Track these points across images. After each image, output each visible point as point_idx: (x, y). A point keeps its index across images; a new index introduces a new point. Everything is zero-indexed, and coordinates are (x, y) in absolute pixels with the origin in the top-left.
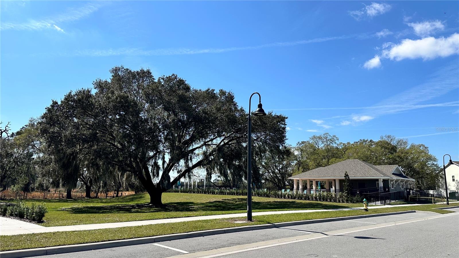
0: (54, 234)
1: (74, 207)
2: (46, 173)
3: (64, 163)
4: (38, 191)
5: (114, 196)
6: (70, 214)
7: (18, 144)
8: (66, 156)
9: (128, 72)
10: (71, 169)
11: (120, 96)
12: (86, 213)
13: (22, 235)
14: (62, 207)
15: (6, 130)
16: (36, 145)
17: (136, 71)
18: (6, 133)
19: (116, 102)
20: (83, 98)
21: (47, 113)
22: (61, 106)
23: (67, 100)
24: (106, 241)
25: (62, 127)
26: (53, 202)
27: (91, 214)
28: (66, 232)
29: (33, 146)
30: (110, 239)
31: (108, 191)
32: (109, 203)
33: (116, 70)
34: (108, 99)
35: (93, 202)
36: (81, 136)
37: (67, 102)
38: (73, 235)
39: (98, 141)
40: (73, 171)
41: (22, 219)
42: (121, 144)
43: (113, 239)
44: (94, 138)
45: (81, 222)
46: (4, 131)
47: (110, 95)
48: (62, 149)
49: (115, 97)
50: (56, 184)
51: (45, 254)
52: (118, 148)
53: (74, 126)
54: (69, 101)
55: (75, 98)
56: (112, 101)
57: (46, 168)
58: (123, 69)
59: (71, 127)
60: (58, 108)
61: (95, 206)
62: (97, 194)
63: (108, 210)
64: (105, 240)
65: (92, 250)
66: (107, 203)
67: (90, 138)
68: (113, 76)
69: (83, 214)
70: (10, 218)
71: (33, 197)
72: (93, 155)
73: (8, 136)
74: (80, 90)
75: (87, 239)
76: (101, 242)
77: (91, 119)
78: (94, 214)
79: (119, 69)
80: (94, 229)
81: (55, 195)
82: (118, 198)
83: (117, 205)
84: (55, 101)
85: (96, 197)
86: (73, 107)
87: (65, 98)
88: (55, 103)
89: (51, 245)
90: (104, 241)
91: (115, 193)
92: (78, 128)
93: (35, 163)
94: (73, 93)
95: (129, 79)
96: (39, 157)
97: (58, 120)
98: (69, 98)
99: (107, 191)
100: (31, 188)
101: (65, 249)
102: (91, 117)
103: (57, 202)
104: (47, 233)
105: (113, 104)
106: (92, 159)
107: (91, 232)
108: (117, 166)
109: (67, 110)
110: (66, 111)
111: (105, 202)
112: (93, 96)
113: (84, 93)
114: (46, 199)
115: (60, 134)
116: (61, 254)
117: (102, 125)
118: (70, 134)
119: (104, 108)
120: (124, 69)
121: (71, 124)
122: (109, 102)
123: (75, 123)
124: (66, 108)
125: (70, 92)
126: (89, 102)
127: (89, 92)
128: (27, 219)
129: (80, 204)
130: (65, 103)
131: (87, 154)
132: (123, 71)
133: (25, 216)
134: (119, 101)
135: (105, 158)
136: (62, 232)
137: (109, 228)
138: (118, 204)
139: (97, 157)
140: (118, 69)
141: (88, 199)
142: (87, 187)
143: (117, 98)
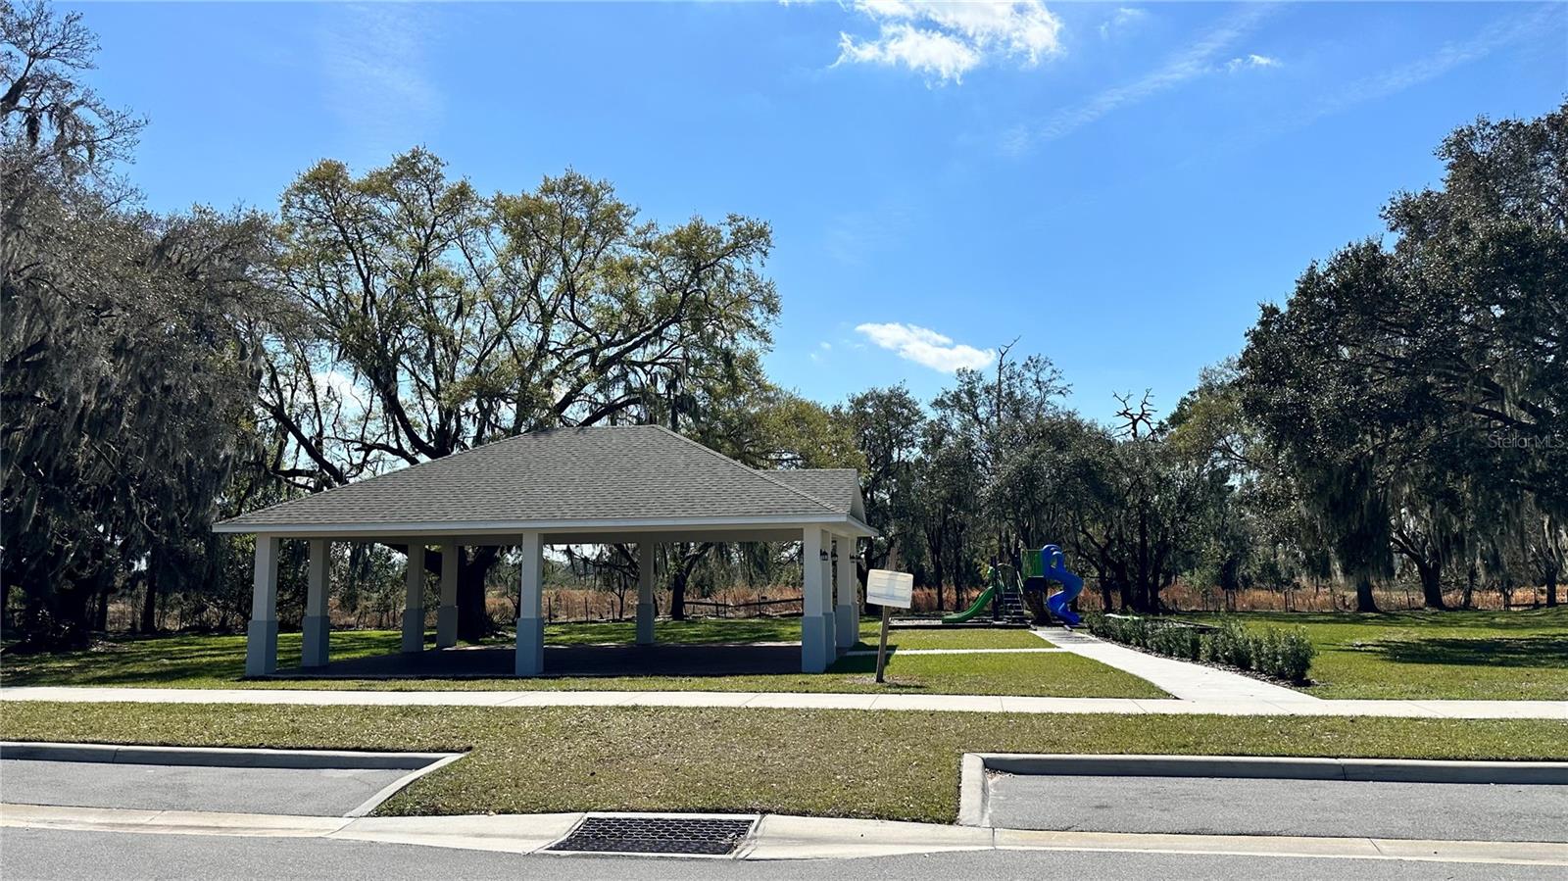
0: (1352, 721)
1: (1393, 639)
2: (1283, 531)
3: (1332, 497)
4: (1262, 585)
5: (1537, 602)
6: (1389, 665)
7: (1183, 451)
8: (1335, 477)
9: (1512, 132)
10: (1358, 514)
11: (1494, 237)
12: (1444, 663)
13: (1263, 717)
14: (1352, 638)
15: (1143, 413)
16: (1233, 449)
17: (1544, 118)
18: (1145, 421)
19: (1483, 261)
20: (1356, 275)
21: (1252, 349)
22: (1289, 317)
23: (1305, 294)
24: (1536, 760)
25: (1306, 385)
26: (1318, 622)
27: (1460, 667)
28: (1389, 719)
29: (1227, 450)
30: (1551, 754)
31: (1510, 584)
32: (1524, 628)
33: (1458, 143)
34: (1451, 257)
35: (1456, 623)
36: (1374, 404)
37: (1309, 302)
38: (1414, 730)
39: (1438, 411)
40: (1369, 525)
41: (1248, 672)
42: (1533, 411)
43: (1560, 756)
44: (1419, 405)
45: (1429, 692)
46: (1141, 418)
47: (1454, 240)
48: (1321, 455)
49: (1475, 244)
50: (1319, 569)
51: (1340, 777)
52: (1521, 426)
53: (1345, 374)
54: (1312, 296)
55: (1332, 280)
56: (1468, 262)
57: (1281, 516)
58: (1488, 130)
59: (1334, 378)
60: (1282, 327)
61: (1468, 639)
62: (1468, 595)
63: (1523, 653)
64: (1531, 755)
65: (1489, 783)
66: (1513, 629)
67: (1407, 405)
68: (1452, 166)
69: (1433, 667)
70: (1213, 666)
71: (1253, 606)
72: (1430, 462)
73: (1153, 431)
74: (1343, 250)
75: (1462, 745)
76: (1516, 760)
77: (1397, 337)
78: (1473, 668)
79: (1473, 134)
80: (1482, 717)
81: (1320, 598)
82: (1555, 609)
83: (1559, 639)
84: (1269, 305)
85: (1467, 606)
86: (1329, 312)
87: (1299, 288)
88: (1270, 312)
89: (1352, 754)
90: (1530, 760)
91: (1542, 592)
92: (1358, 381)
93: (1240, 503)
94: (1319, 266)
95: (1517, 157)
96: (1250, 484)
97: (1290, 365)
98: (1310, 286)
99: (1507, 585)
100: (1243, 577)
101: (1398, 769)
102: (1396, 332)
103: (1330, 621)
104: (1333, 717)
105: (1472, 272)
106: (1428, 477)
107: (1476, 726)
108: (1531, 496)
109: (1312, 325)
110: (1310, 331)
111: (1506, 626)
112: (1392, 258)
113: (1359, 261)
114: (1295, 611)
115: (1303, 408)
116: (1387, 783)
117: (1441, 354)
118: (1337, 402)
119: (1441, 292)
120: (1492, 128)
121: (1333, 370)
122: (1456, 268)
123: (1345, 361)
124: (1309, 320)
125: (1313, 267)
126: (1379, 284)
127: (1375, 249)
128: (1262, 672)
129: (1412, 630)
130: (1302, 304)
131: (1404, 460)
132: (1488, 136)
133: (1254, 662)
134: (1492, 256)
135: (1476, 470)
136: (1378, 719)
137: (1540, 719)
138: (1560, 635)
139: (1444, 468)
140: (1466, 136)
141: (1436, 613)
142: (1423, 569)
143: (1483, 247)
